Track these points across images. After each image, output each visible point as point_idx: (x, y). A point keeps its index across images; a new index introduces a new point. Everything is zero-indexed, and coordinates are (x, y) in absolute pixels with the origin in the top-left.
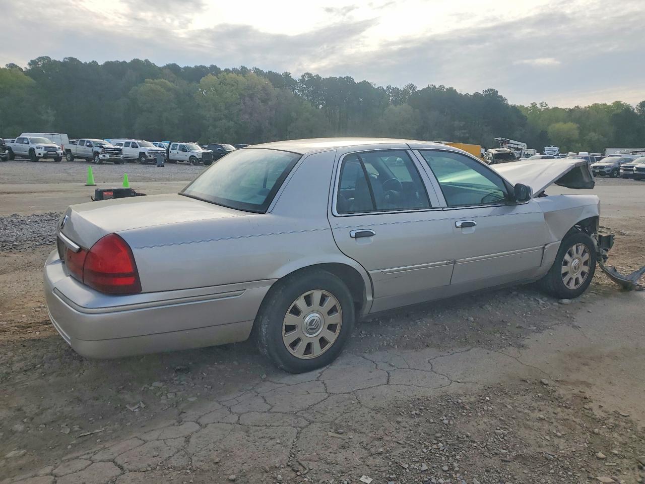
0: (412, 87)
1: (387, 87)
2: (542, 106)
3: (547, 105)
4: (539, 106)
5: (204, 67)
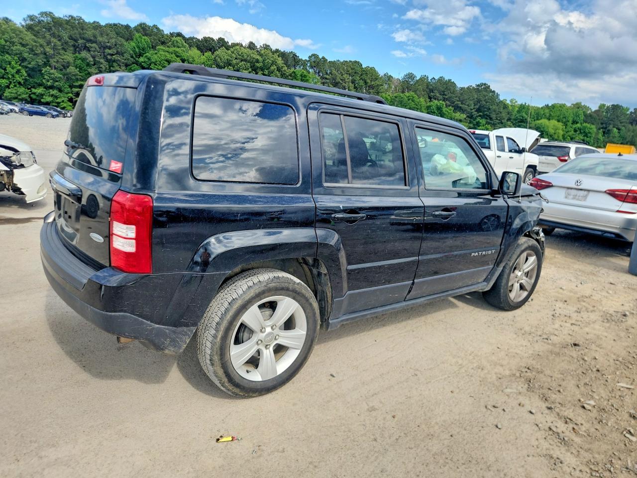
5: (212, 39)
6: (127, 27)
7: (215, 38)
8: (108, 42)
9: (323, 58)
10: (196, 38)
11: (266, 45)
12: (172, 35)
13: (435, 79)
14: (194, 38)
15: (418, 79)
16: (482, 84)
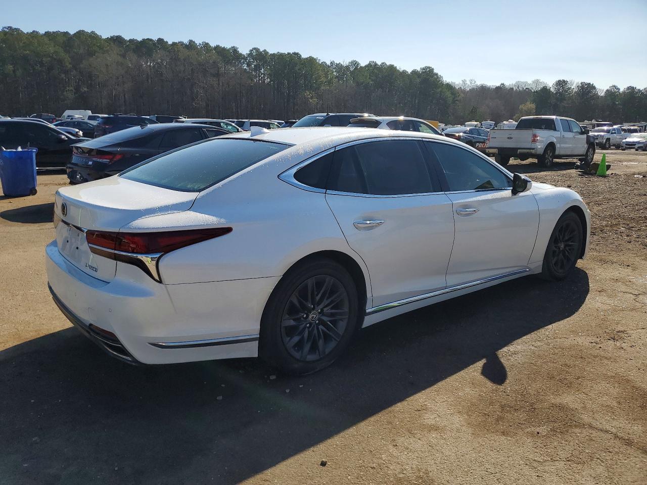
0: (355, 63)
1: (331, 63)
2: (471, 83)
3: (475, 82)
4: (468, 82)
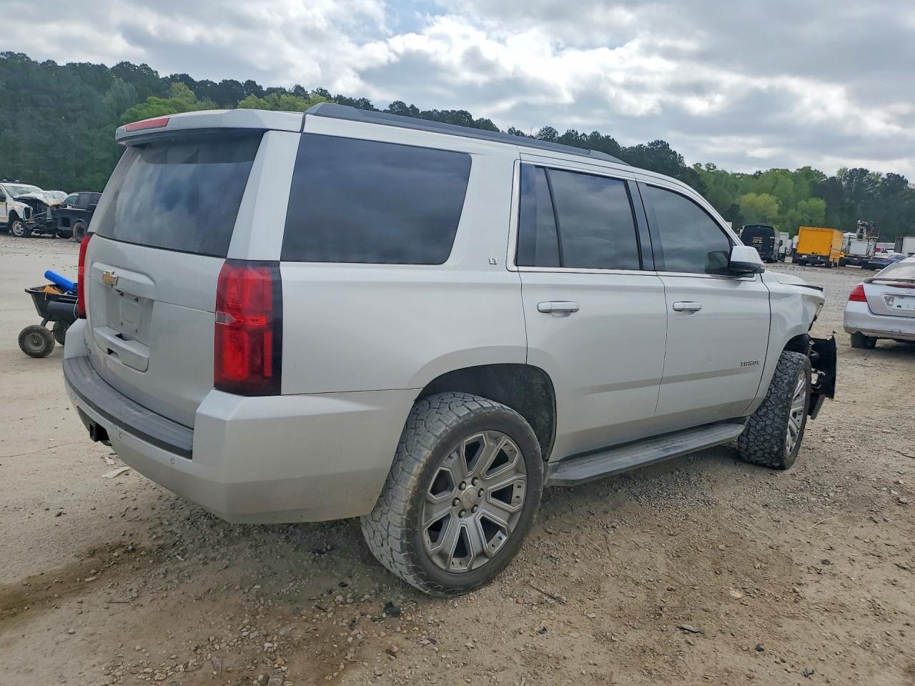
0: (550, 132)
1: (510, 130)
3: (715, 167)
4: (703, 168)
5: (237, 83)
6: (102, 68)
7: (240, 82)
8: (68, 92)
9: (412, 106)
10: (212, 82)
11: (321, 89)
12: (174, 78)
13: (586, 136)
14: (207, 82)
15: (560, 135)
16: (657, 143)
